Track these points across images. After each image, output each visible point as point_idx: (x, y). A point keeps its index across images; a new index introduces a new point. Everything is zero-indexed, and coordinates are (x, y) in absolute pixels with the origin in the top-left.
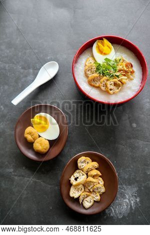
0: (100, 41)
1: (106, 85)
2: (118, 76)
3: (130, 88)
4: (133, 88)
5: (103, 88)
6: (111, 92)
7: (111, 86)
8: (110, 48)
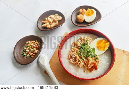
7: (73, 55)
8: (104, 49)
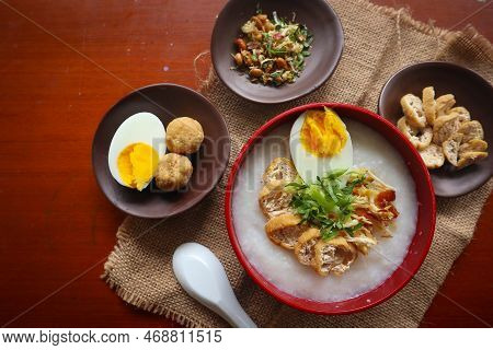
0: (315, 113)
1: (312, 253)
2: (350, 230)
3: (377, 261)
4: (386, 263)
5: (303, 259)
6: (325, 270)
7: (326, 257)
8: (341, 139)
